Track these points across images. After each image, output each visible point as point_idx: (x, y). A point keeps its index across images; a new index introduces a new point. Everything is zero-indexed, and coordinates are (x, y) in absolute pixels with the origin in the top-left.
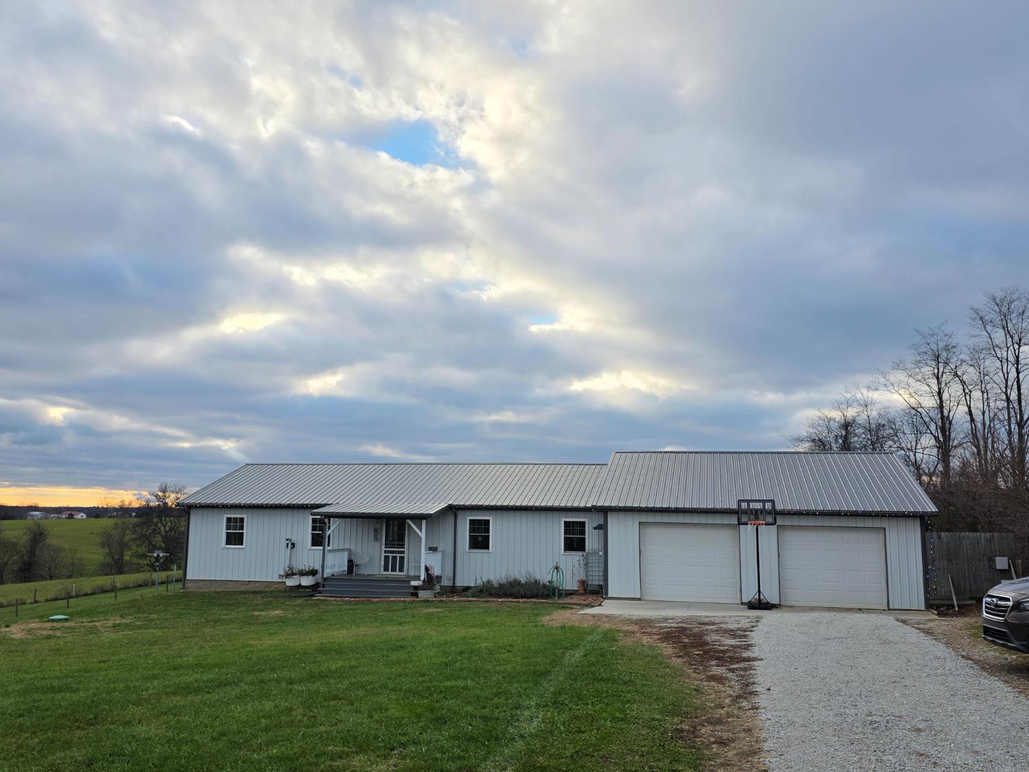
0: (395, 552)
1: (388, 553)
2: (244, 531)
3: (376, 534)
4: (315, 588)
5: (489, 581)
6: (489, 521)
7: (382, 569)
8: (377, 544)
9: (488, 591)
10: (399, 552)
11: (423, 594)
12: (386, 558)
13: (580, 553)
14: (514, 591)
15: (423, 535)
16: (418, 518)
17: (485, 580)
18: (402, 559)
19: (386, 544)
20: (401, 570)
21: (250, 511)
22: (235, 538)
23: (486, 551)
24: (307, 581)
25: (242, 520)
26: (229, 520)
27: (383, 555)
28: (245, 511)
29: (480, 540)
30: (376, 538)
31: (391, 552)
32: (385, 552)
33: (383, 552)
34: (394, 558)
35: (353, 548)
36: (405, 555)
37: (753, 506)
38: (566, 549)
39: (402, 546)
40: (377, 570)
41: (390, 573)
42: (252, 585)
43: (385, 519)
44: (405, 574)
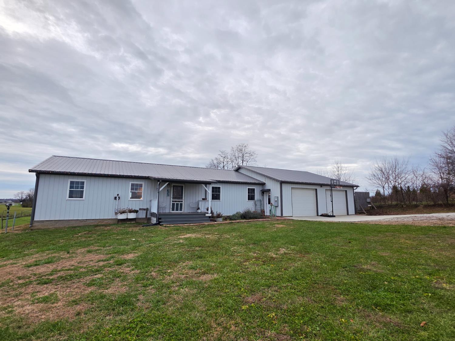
0: (178, 201)
1: (174, 202)
2: (85, 190)
3: (168, 192)
6: (220, 187)
7: (171, 210)
8: (169, 197)
10: (179, 201)
12: (173, 204)
13: (253, 201)
18: (181, 204)
19: (173, 198)
20: (181, 210)
21: (89, 178)
23: (219, 200)
25: (83, 183)
27: (172, 203)
28: (85, 177)
29: (216, 196)
30: (168, 195)
31: (175, 201)
32: (173, 201)
33: (171, 201)
34: (177, 204)
36: (183, 203)
38: (249, 199)
39: (182, 198)
40: (168, 210)
41: (175, 211)
42: (88, 222)
43: (173, 184)
44: (183, 211)
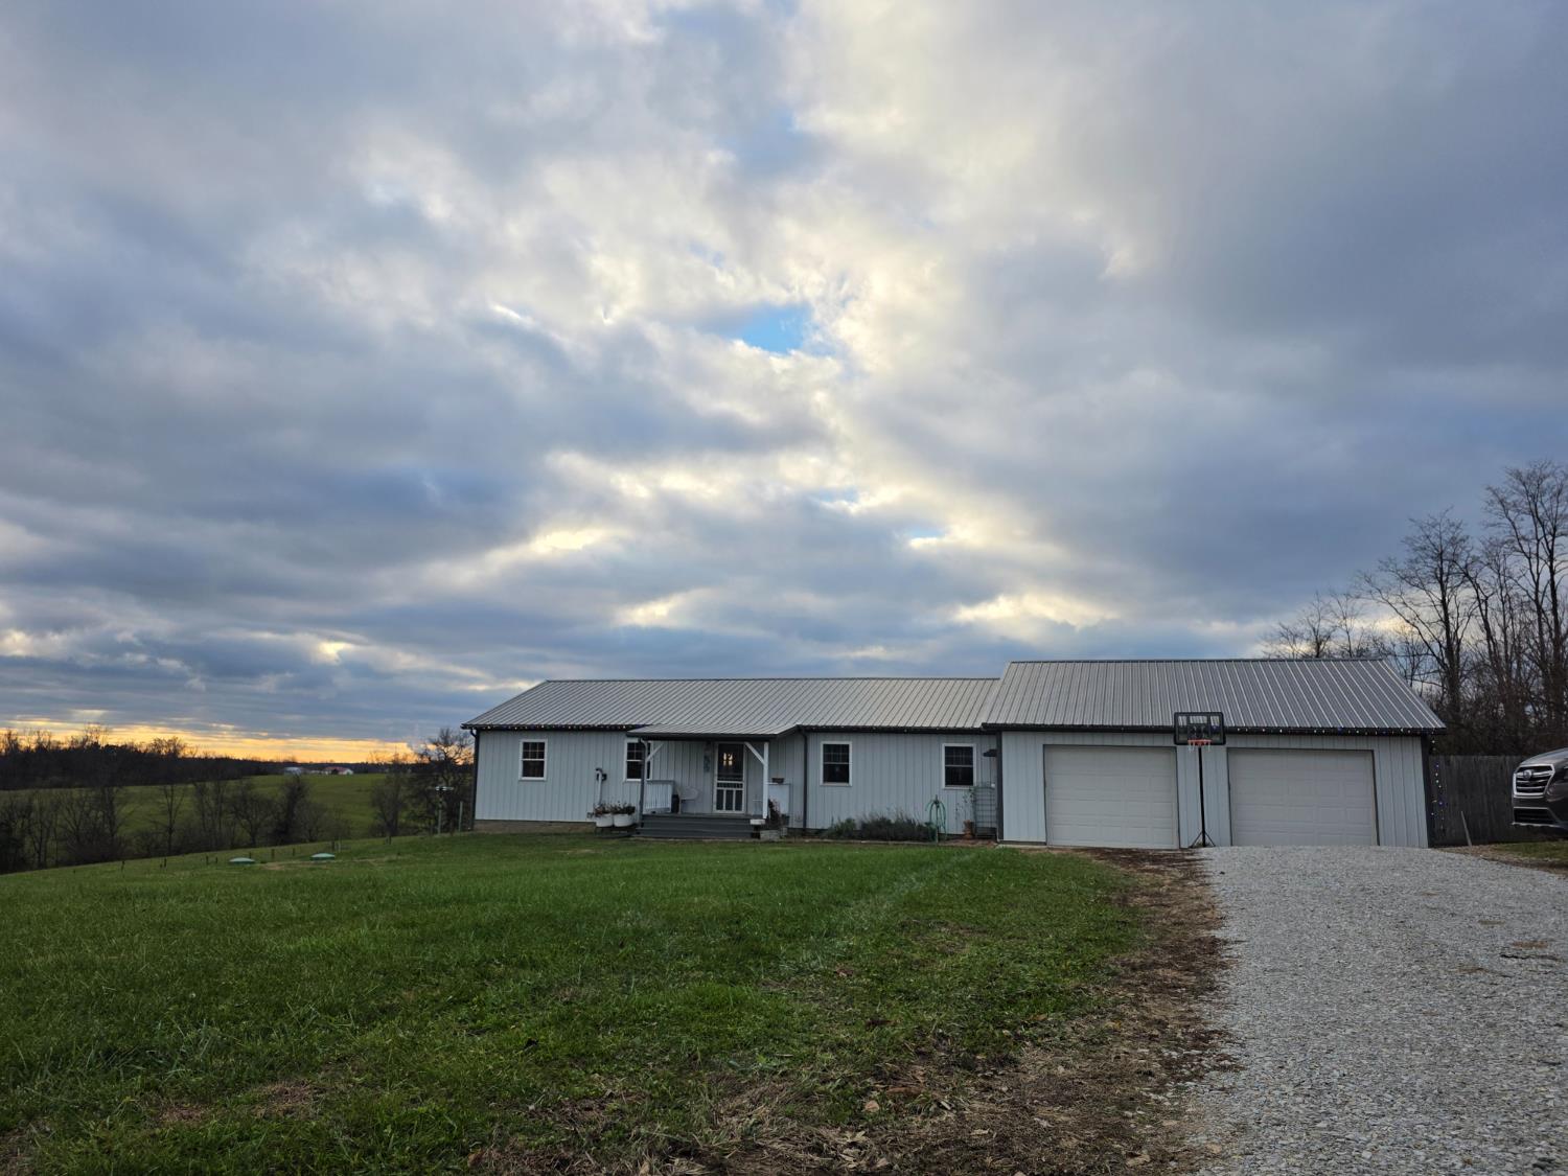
0: (731, 786)
1: (722, 786)
2: (545, 760)
3: (706, 762)
4: (631, 829)
5: (849, 821)
6: (847, 746)
7: (715, 806)
8: (708, 775)
9: (845, 833)
10: (734, 786)
11: (765, 835)
12: (720, 793)
13: (966, 788)
14: (880, 831)
15: (765, 761)
16: (759, 740)
17: (843, 820)
18: (739, 794)
19: (719, 776)
20: (738, 807)
21: (552, 734)
22: (533, 769)
23: (845, 784)
24: (621, 821)
25: (542, 745)
26: (526, 745)
27: (716, 788)
28: (545, 734)
29: (837, 772)
30: (707, 769)
31: (725, 785)
32: (719, 785)
33: (715, 785)
34: (729, 793)
35: (678, 780)
36: (744, 789)
37: (1194, 720)
38: (947, 783)
39: (739, 778)
40: (708, 807)
41: (724, 812)
42: (554, 826)
43: (717, 743)
44: (743, 811)
